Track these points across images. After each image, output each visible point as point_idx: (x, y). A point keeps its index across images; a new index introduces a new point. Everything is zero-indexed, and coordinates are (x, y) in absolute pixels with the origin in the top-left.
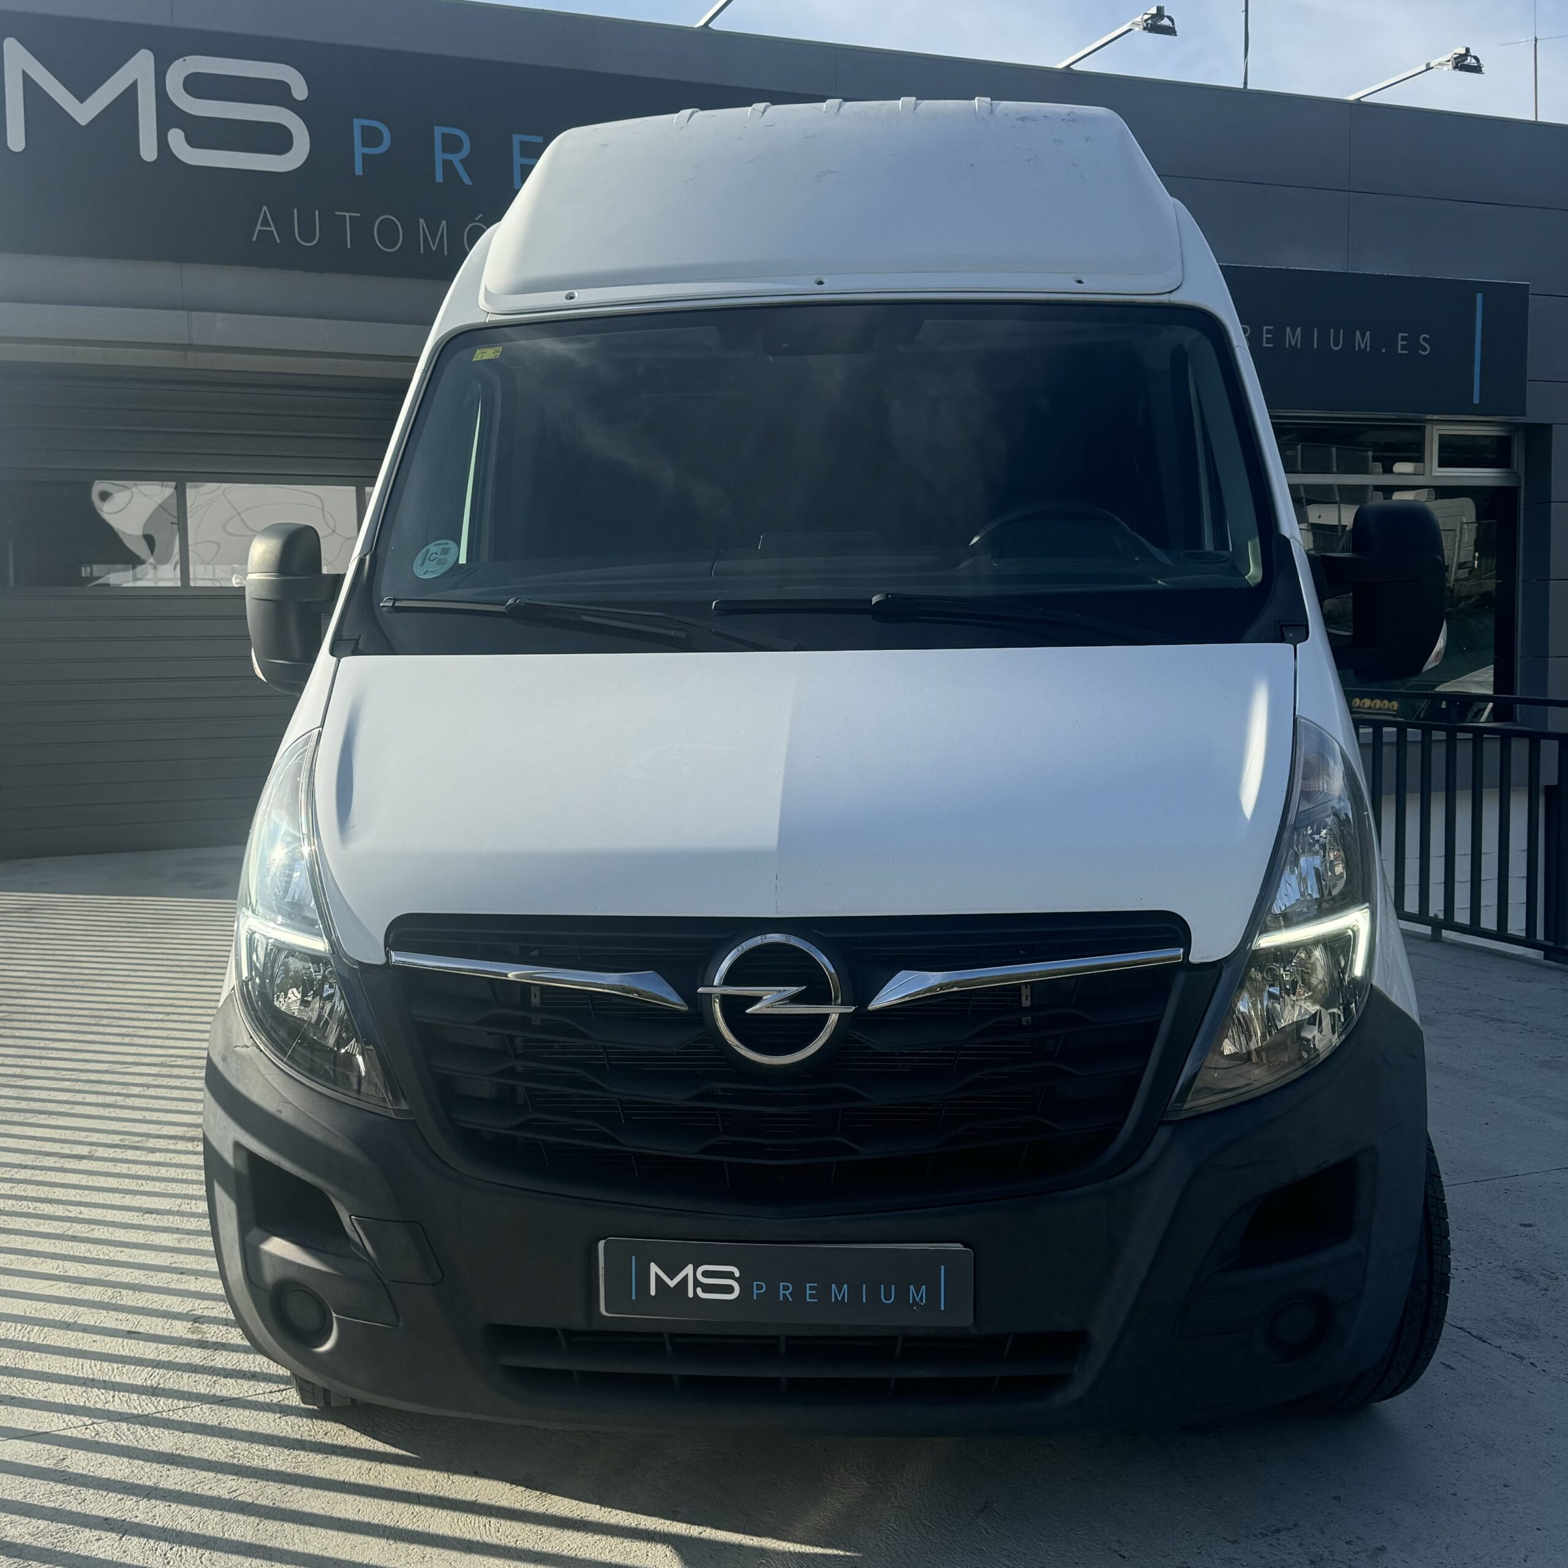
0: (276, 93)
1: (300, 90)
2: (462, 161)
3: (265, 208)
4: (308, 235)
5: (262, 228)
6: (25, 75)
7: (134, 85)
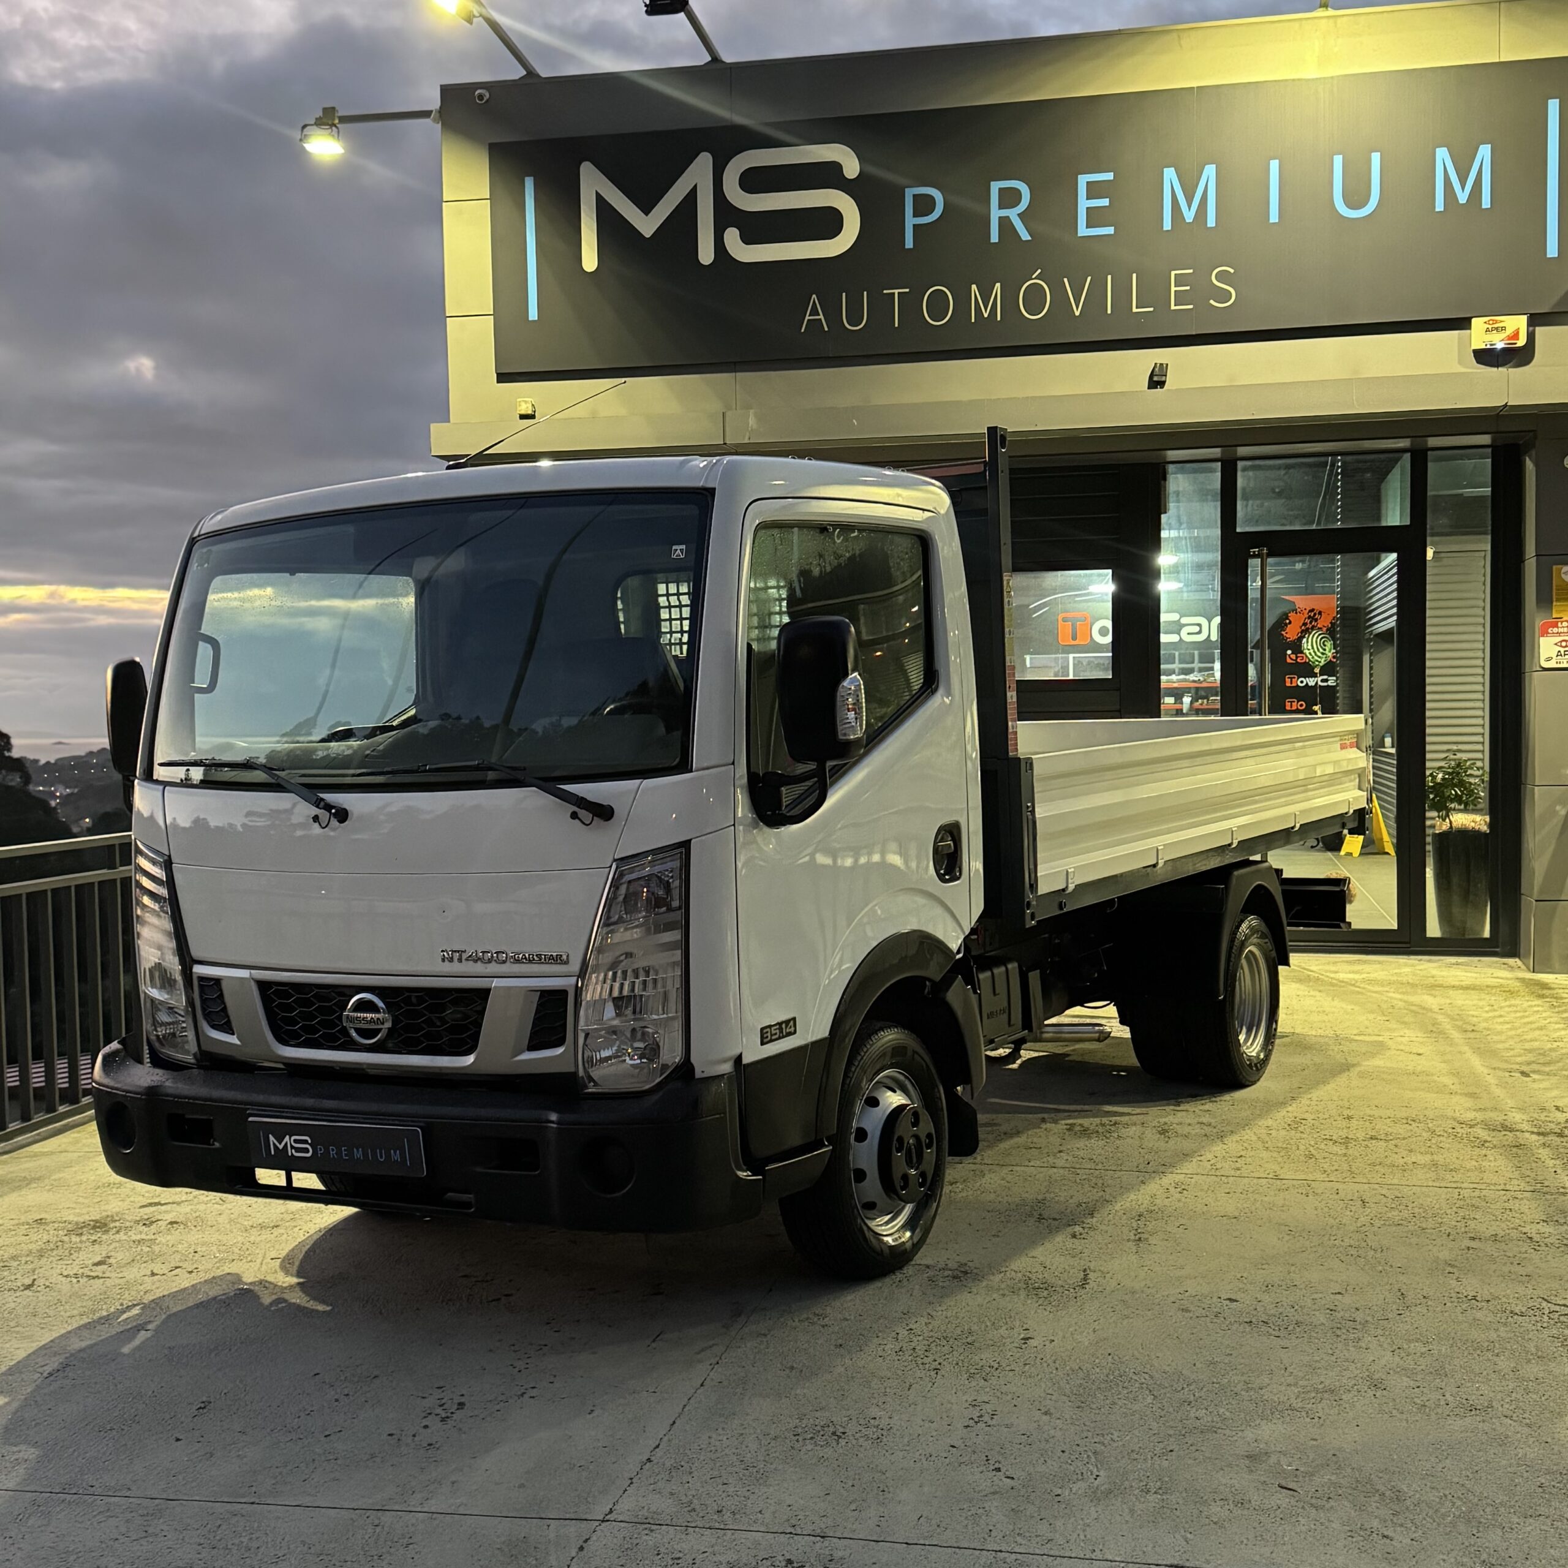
0: (828, 175)
2: (1020, 216)
3: (814, 296)
4: (855, 319)
5: (811, 318)
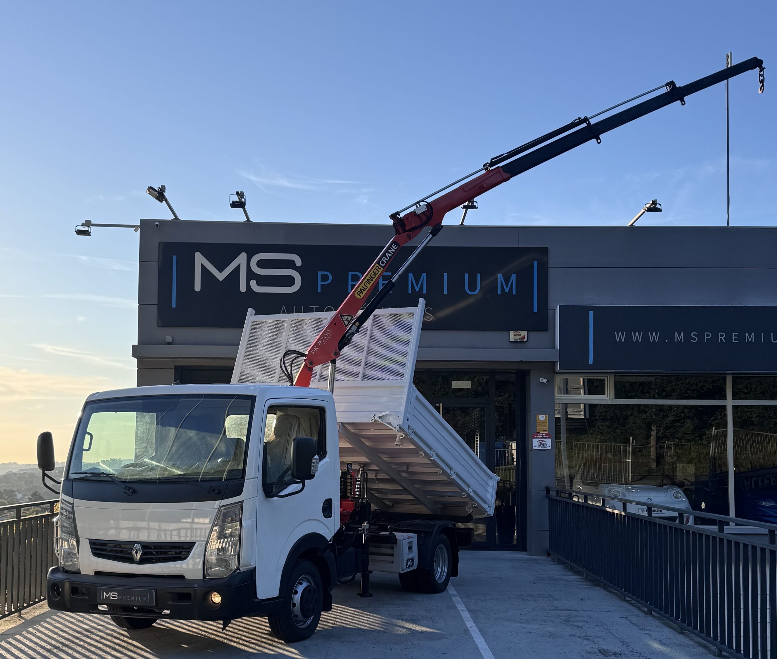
0: (290, 264)
1: (299, 263)
3: (284, 306)
6: (202, 265)
7: (240, 265)
